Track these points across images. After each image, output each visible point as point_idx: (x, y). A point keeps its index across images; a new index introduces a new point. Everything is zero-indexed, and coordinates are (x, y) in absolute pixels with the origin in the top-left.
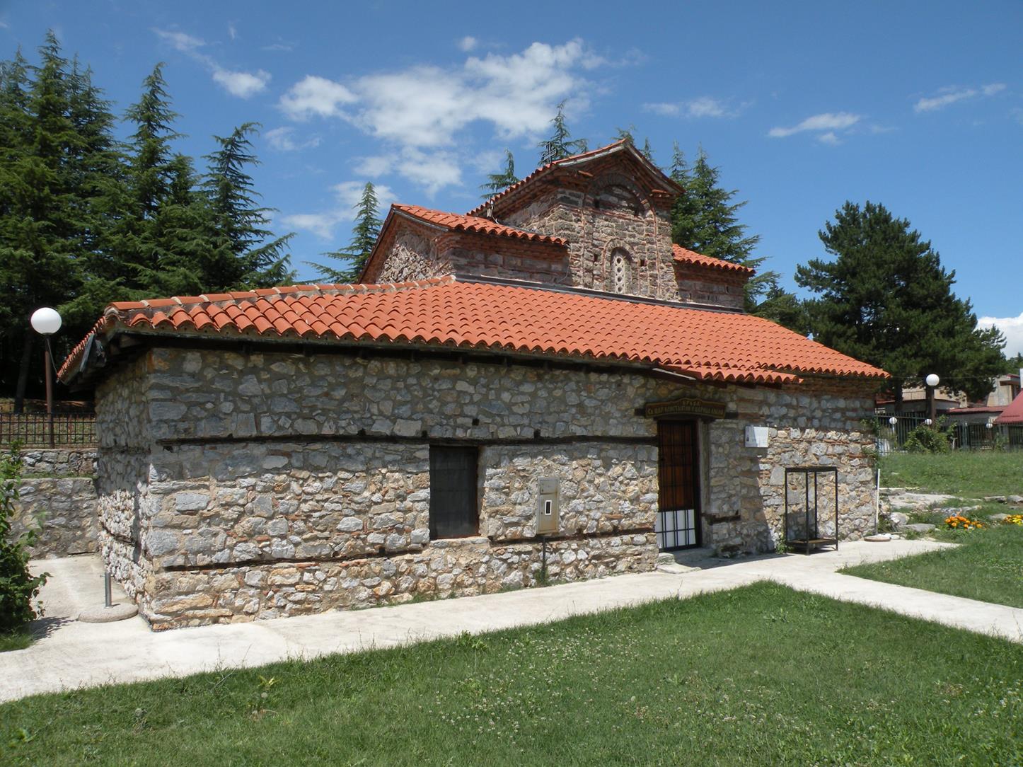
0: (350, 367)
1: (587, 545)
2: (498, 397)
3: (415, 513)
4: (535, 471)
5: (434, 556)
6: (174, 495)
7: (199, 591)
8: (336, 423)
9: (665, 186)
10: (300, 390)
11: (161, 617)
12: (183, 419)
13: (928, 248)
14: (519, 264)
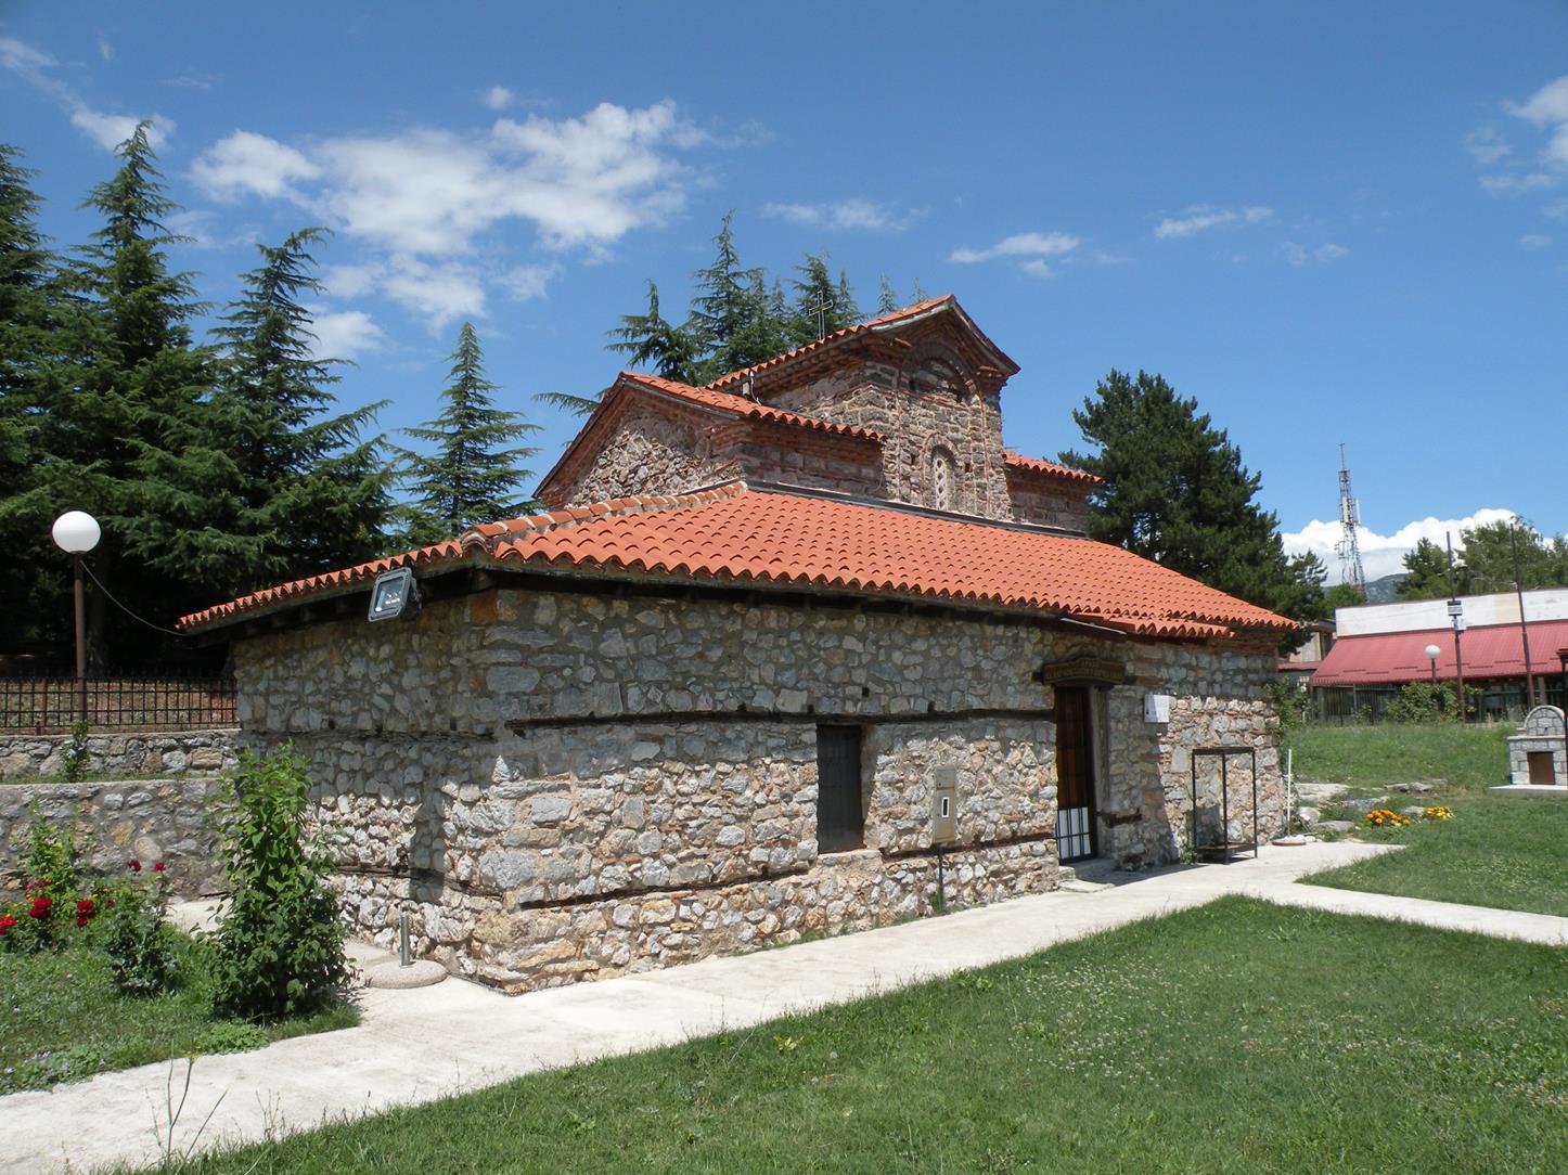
0: (727, 617)
1: (985, 857)
2: (889, 658)
3: (802, 818)
4: (931, 757)
5: (823, 877)
6: (529, 800)
7: (560, 937)
8: (712, 695)
9: (997, 362)
10: (671, 649)
11: (515, 975)
12: (537, 692)
13: (1224, 440)
14: (823, 467)
